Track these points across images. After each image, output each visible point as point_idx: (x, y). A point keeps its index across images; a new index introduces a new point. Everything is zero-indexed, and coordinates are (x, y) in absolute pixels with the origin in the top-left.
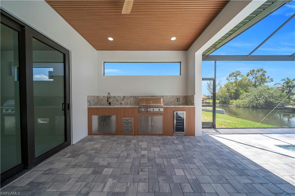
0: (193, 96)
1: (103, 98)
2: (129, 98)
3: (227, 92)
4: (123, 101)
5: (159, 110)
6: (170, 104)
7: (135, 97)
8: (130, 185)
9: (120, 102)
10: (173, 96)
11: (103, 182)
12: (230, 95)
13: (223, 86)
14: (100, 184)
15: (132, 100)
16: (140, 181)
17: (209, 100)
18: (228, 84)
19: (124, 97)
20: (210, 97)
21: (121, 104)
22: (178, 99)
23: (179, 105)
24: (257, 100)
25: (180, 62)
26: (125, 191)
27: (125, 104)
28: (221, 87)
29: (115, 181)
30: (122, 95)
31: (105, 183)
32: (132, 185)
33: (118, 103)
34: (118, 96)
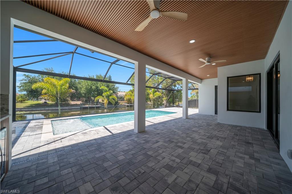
8: (157, 169)
11: (177, 183)
14: (179, 183)
16: (148, 167)
26: (163, 168)
29: (166, 178)
31: (175, 181)
32: (156, 168)
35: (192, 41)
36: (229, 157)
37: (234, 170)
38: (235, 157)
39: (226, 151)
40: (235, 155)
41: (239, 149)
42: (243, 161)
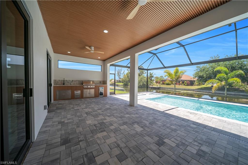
0: (107, 81)
1: (59, 81)
2: (75, 81)
3: (127, 78)
4: (72, 83)
5: (90, 87)
6: (97, 84)
7: (79, 81)
9: (70, 83)
10: (98, 81)
12: (129, 80)
13: (125, 74)
15: (77, 82)
17: (117, 83)
18: (128, 73)
19: (73, 81)
20: (119, 81)
21: (71, 84)
22: (100, 82)
23: (101, 84)
24: (140, 83)
25: (101, 66)
27: (73, 84)
28: (124, 74)
30: (71, 79)
33: (69, 84)
34: (69, 80)
35: (106, 32)
36: (75, 116)
37: (71, 113)
38: (73, 118)
39: (79, 118)
40: (73, 119)
41: (72, 125)
42: (68, 118)
